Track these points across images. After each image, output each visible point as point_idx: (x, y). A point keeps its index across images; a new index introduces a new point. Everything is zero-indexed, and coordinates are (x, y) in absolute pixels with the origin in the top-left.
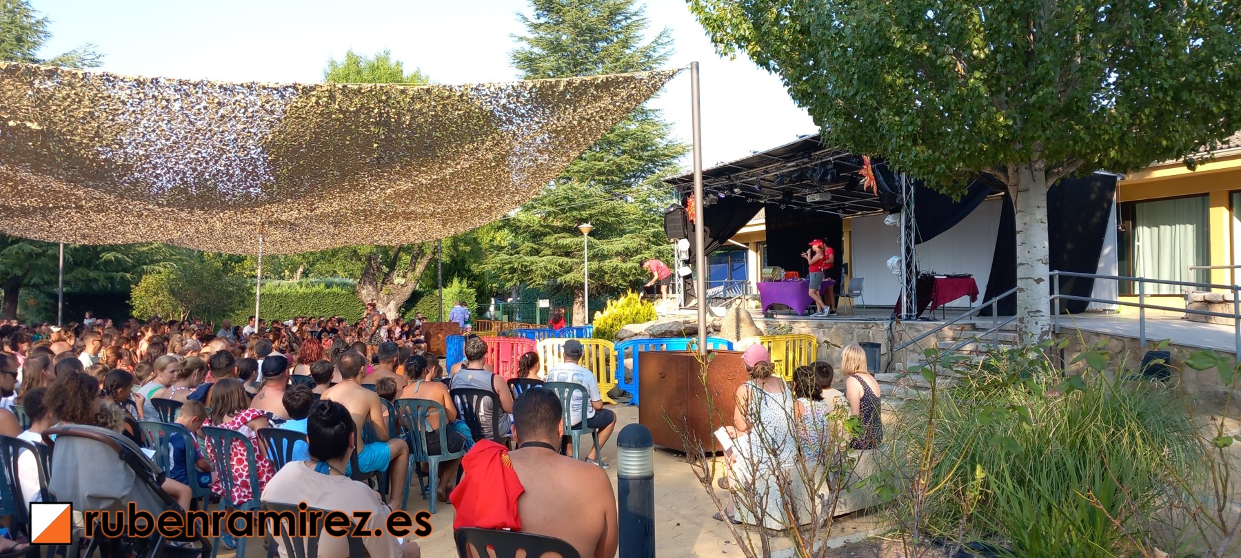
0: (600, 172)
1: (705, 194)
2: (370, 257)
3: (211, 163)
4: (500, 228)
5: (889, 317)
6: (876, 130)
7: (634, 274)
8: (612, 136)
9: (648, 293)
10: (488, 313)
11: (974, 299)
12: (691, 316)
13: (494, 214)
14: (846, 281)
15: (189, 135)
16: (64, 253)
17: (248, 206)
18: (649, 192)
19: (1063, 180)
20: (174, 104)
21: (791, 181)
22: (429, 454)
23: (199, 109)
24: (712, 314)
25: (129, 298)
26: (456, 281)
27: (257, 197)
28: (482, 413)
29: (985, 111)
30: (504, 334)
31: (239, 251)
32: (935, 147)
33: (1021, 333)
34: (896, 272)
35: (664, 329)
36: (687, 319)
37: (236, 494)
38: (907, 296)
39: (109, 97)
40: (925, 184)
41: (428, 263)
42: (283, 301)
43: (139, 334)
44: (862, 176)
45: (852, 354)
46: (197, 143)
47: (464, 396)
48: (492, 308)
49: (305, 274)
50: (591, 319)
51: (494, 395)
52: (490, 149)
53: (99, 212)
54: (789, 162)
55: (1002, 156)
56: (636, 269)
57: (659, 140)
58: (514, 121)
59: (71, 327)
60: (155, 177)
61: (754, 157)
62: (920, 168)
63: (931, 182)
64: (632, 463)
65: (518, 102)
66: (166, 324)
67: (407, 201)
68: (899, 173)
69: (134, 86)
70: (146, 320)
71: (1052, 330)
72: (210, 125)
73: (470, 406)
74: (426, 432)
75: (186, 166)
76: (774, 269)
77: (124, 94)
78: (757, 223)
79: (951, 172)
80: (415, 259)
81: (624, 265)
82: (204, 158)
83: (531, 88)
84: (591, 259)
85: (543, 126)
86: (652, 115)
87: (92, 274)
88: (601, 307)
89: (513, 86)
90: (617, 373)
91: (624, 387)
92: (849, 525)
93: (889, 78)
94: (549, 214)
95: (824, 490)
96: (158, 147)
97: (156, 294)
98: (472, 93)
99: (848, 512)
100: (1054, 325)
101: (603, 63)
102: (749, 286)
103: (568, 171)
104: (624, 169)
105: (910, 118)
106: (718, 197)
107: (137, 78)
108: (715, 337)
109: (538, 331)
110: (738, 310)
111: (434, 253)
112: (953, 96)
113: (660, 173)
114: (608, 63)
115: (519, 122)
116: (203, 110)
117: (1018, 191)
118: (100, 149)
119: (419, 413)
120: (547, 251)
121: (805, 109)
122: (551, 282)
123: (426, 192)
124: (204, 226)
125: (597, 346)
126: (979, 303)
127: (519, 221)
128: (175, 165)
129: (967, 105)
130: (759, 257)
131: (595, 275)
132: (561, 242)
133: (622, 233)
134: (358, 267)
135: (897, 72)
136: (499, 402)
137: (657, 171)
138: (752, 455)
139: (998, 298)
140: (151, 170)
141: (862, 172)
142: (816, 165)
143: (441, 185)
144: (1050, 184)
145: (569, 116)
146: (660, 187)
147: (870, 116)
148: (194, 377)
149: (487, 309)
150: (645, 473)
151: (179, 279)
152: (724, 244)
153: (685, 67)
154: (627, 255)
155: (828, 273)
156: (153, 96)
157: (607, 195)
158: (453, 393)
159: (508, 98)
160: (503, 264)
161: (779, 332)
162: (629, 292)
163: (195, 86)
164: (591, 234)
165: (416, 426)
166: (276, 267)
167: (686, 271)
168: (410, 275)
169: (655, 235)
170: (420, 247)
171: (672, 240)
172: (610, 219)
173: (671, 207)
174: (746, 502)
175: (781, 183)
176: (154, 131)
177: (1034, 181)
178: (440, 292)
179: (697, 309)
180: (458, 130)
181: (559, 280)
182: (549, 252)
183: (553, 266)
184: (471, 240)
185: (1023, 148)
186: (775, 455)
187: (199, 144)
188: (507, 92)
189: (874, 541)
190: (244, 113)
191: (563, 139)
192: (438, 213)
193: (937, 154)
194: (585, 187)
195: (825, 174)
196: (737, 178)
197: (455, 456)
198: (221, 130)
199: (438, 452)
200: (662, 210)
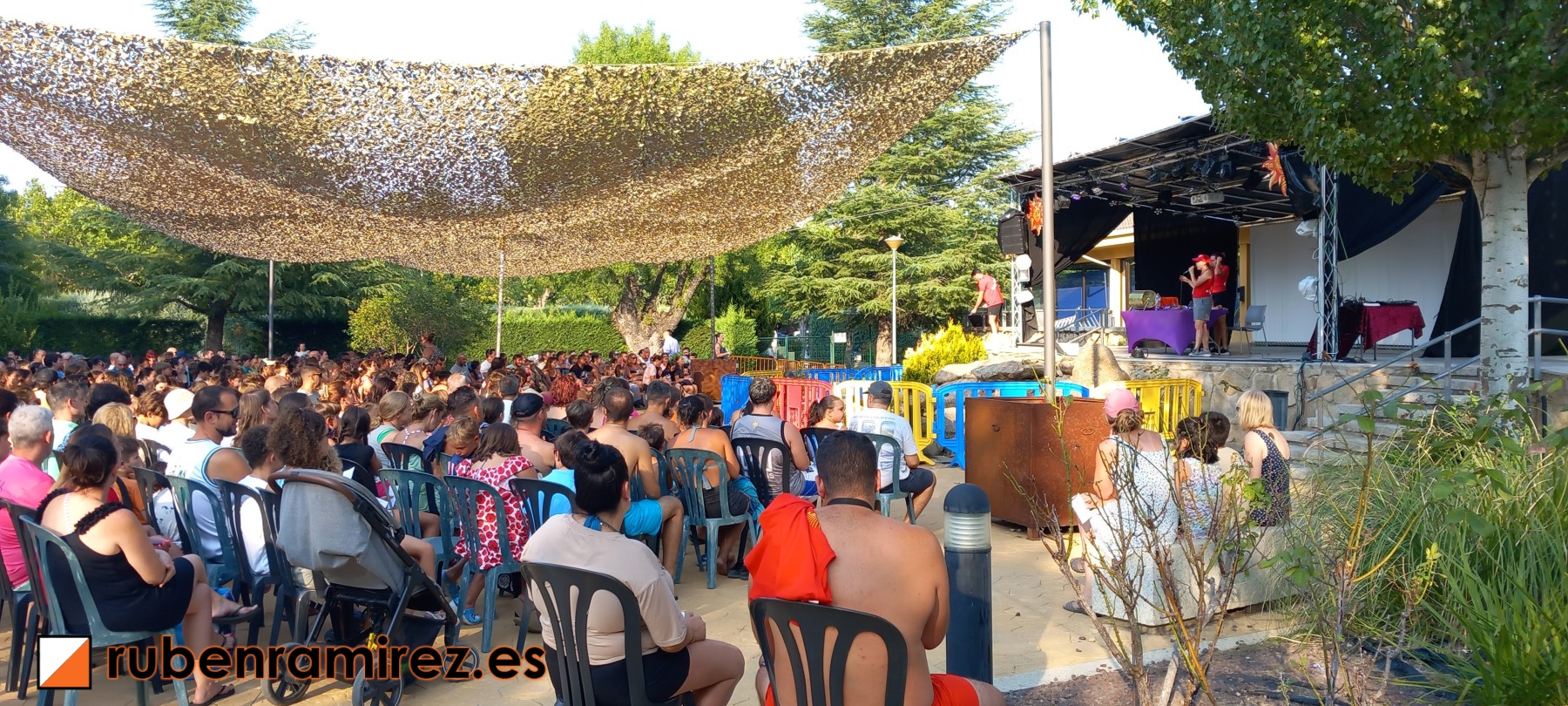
0: (914, 170)
1: (1056, 195)
2: (628, 278)
3: (445, 166)
4: (786, 243)
5: (1300, 357)
6: (1288, 109)
7: (957, 300)
8: (929, 123)
9: (975, 326)
10: (769, 350)
11: (1417, 334)
12: (1034, 355)
13: (780, 225)
14: (1242, 311)
15: (420, 132)
16: (274, 272)
17: (489, 216)
18: (977, 193)
19: (1551, 172)
20: (403, 93)
21: (1170, 177)
22: (707, 517)
23: (431, 100)
24: (1060, 352)
25: (347, 327)
26: (731, 308)
27: (499, 205)
28: (769, 468)
29: (1442, 79)
30: (791, 375)
31: (476, 274)
32: (1368, 129)
33: (1485, 379)
34: (1312, 297)
35: (996, 371)
36: (1026, 359)
37: (483, 557)
38: (1325, 330)
39: (329, 84)
40: (1354, 179)
41: (698, 286)
42: (525, 332)
43: (360, 369)
44: (1267, 171)
45: (1254, 403)
46: (429, 141)
47: (748, 447)
48: (774, 344)
49: (552, 299)
50: (900, 358)
51: (785, 448)
52: (779, 143)
53: (315, 222)
54: (1168, 152)
55: (1466, 140)
56: (959, 294)
57: (993, 126)
58: (810, 106)
59: (284, 360)
60: (380, 181)
61: (1120, 146)
62: (1348, 158)
63: (1362, 177)
64: (964, 533)
65: (815, 82)
66: (390, 358)
67: (676, 210)
68: (1317, 166)
69: (357, 71)
70: (366, 353)
71: (1530, 376)
72: (444, 120)
73: (756, 459)
74: (704, 490)
75: (417, 168)
76: (1145, 294)
77: (345, 82)
78: (1123, 234)
79: (1391, 162)
80: (682, 279)
81: (943, 289)
82: (438, 159)
83: (832, 64)
84: (900, 281)
85: (845, 111)
86: (983, 95)
87: (305, 299)
88: (914, 343)
89: (809, 62)
90: (935, 426)
91: (944, 443)
92: (1243, 622)
93: (1306, 39)
94: (847, 224)
95: (1215, 574)
96: (384, 146)
97: (377, 322)
98: (758, 73)
99: (1243, 605)
100: (1533, 370)
101: (920, 27)
102: (1110, 316)
103: (872, 169)
104: (945, 165)
105: (1336, 91)
106: (1071, 199)
107: (360, 61)
108: (1065, 381)
109: (834, 371)
110: (1095, 348)
111: (705, 274)
112: (1395, 61)
113: (994, 169)
114: (927, 28)
115: (816, 107)
116: (435, 101)
117: (1486, 188)
118: (319, 147)
119: (695, 466)
120: (844, 271)
121: (1192, 82)
122: (849, 311)
123: (698, 198)
124: (435, 239)
125: (910, 391)
126: (1425, 340)
127: (810, 233)
128: (404, 167)
129: (1416, 74)
130: (1124, 278)
131: (907, 302)
132: (862, 259)
133: (941, 248)
134: (614, 291)
135: (1319, 30)
136: (791, 455)
137: (988, 166)
138: (1121, 526)
139: (1452, 333)
140: (376, 173)
141: (1266, 165)
142: (1203, 156)
143: (716, 190)
144: (1533, 178)
145: (878, 97)
146: (992, 187)
147: (1280, 90)
148: (430, 419)
149: (768, 345)
150: (980, 546)
151: (405, 304)
152: (1077, 262)
153: (1032, 29)
154: (947, 276)
155: (1217, 299)
156: (379, 84)
157: (923, 199)
158: (735, 443)
159: (803, 77)
160: (790, 288)
161: (1151, 376)
162: (950, 324)
163: (428, 69)
164: (901, 249)
165: (692, 482)
166: (518, 292)
167: (1027, 296)
168: (676, 301)
169: (985, 250)
170: (688, 267)
171: (1007, 257)
172: (927, 230)
173: (1007, 213)
174: (1112, 584)
175: (1156, 180)
176: (379, 126)
177: (1510, 174)
178: (713, 323)
179: (1043, 346)
180: (741, 122)
181: (859, 309)
182: (847, 272)
183: (852, 290)
184: (749, 257)
185: (1495, 130)
186: (1152, 527)
187: (432, 144)
188: (802, 70)
189: (1277, 643)
190: (484, 106)
191: (869, 127)
192: (713, 224)
193: (1372, 139)
194: (894, 189)
195: (1217, 167)
196: (1097, 174)
197: (738, 519)
198: (457, 126)
199: (718, 515)
200: (995, 217)
